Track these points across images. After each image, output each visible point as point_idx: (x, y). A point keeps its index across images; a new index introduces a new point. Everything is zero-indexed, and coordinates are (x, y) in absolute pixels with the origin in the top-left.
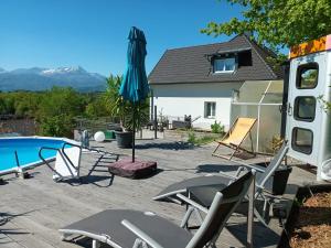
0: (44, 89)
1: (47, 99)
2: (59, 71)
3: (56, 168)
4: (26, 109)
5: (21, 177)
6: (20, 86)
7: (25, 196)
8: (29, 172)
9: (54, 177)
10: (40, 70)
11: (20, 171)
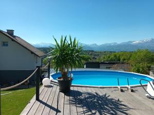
0: (133, 51)
1: (135, 55)
2: (141, 42)
3: (147, 90)
4: (125, 59)
5: (130, 91)
6: (123, 49)
7: (133, 100)
8: (134, 89)
9: (147, 95)
10: (131, 42)
11: (129, 87)
